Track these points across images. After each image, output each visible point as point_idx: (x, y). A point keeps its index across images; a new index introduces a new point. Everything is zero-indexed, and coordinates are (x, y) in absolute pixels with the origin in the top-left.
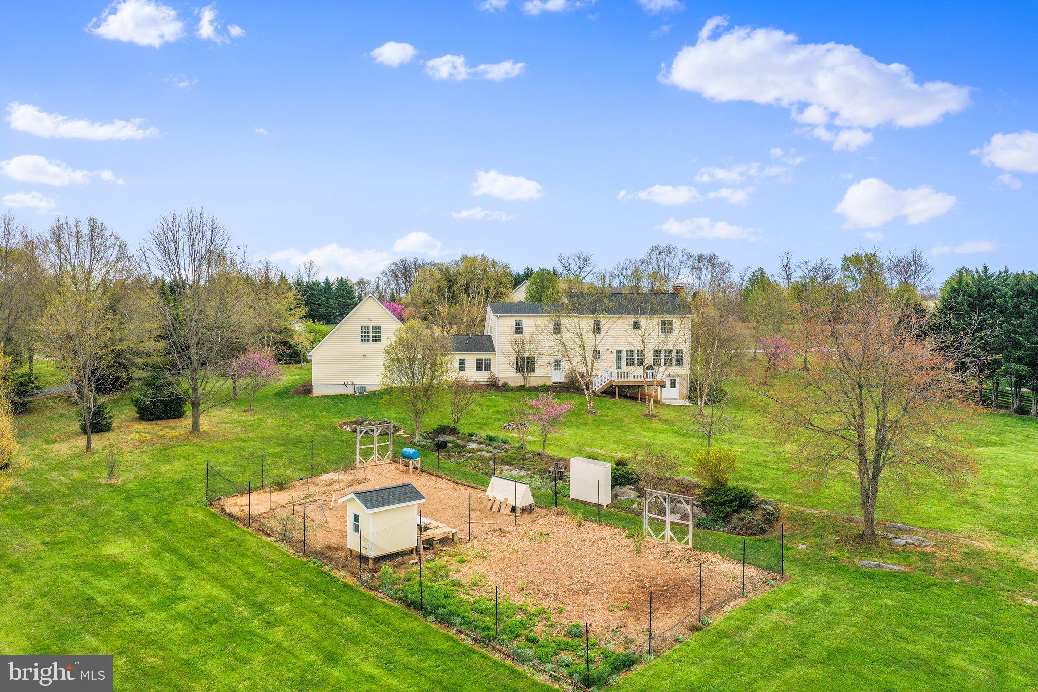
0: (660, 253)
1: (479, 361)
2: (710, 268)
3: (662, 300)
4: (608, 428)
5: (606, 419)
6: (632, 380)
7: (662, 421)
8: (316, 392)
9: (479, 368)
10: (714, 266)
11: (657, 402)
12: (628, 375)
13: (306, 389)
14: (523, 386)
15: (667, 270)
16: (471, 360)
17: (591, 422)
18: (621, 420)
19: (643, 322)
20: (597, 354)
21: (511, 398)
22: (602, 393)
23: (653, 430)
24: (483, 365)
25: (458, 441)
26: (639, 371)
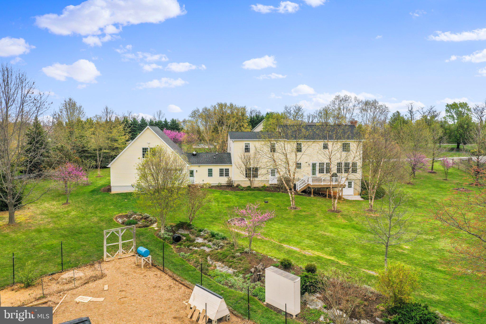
0: (341, 101)
1: (221, 170)
2: (372, 110)
3: (344, 129)
4: (304, 223)
5: (303, 213)
6: (322, 184)
7: (344, 216)
8: (114, 191)
9: (221, 175)
10: (375, 108)
11: (340, 198)
12: (320, 180)
13: (108, 189)
14: (250, 187)
15: (345, 111)
16: (216, 169)
17: (292, 217)
18: (314, 215)
19: (330, 144)
20: (299, 166)
21: (241, 196)
22: (302, 192)
23: (337, 225)
24: (224, 172)
25: (190, 235)
26: (327, 176)
